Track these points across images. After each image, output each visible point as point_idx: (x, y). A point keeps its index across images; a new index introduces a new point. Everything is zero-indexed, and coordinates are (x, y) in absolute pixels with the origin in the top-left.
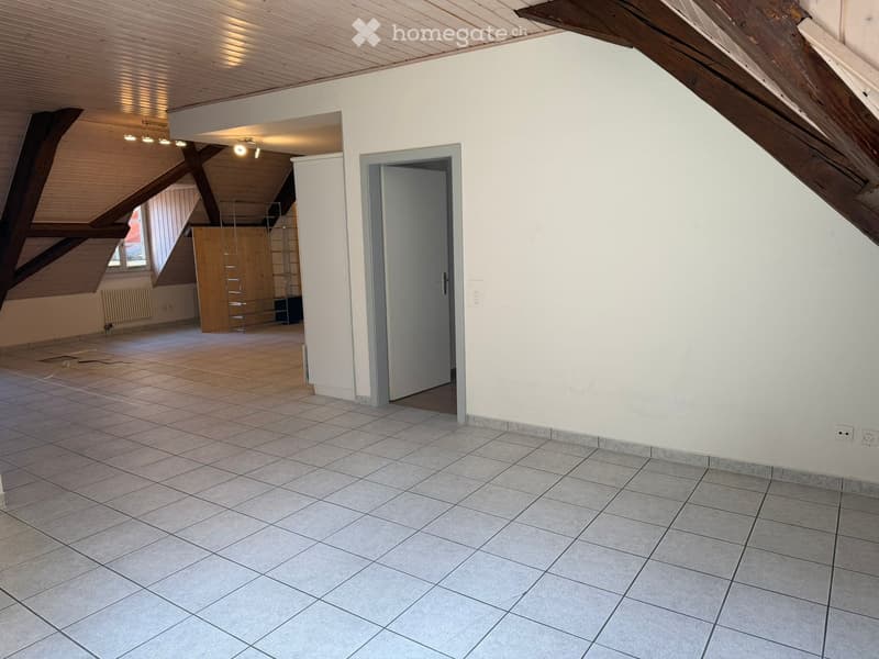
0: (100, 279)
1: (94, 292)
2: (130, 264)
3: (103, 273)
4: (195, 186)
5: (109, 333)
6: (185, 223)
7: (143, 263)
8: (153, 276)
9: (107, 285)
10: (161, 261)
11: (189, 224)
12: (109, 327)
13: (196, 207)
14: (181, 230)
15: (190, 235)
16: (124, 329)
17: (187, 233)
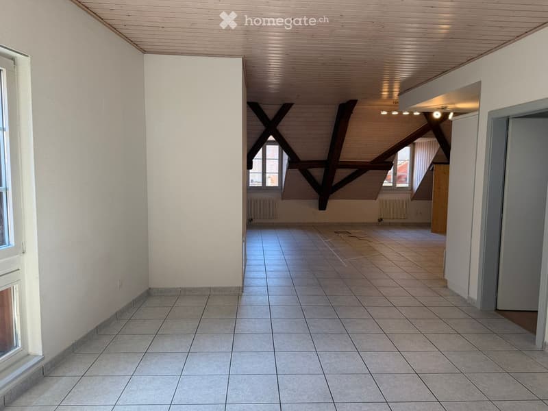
0: (378, 193)
1: (375, 199)
2: (399, 185)
3: (380, 189)
4: (435, 139)
5: (380, 224)
6: (431, 162)
7: (407, 185)
8: (412, 194)
9: (383, 197)
10: (416, 185)
11: (433, 163)
12: (381, 220)
13: (438, 151)
14: (428, 166)
15: (433, 169)
16: (390, 223)
17: (431, 168)
